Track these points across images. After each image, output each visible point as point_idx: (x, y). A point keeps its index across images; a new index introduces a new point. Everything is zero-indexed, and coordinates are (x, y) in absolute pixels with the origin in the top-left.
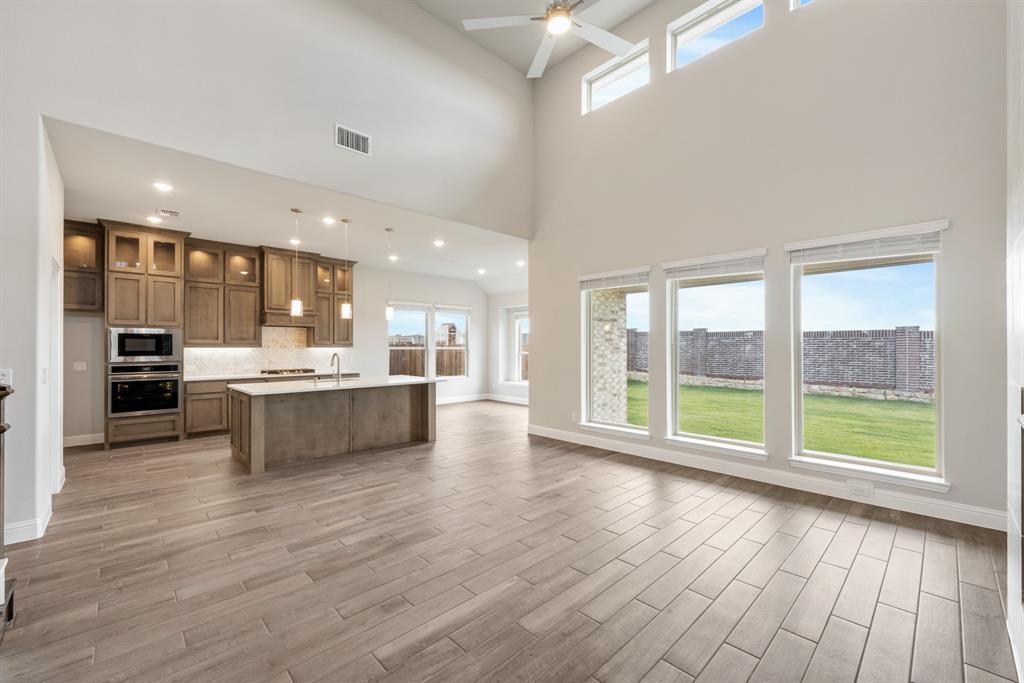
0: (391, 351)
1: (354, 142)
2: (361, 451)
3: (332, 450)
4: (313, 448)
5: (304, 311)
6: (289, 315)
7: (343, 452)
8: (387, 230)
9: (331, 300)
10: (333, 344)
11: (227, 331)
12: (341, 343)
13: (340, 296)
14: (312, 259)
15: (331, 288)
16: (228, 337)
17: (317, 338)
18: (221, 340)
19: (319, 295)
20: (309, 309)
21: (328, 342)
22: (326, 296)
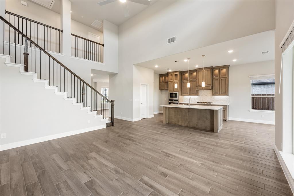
0: (252, 97)
1: (171, 40)
2: (191, 127)
3: (183, 124)
4: (178, 122)
5: (206, 85)
6: (201, 86)
7: (186, 126)
8: (202, 56)
9: (219, 80)
10: (220, 95)
11: (190, 92)
12: (223, 94)
13: (222, 78)
14: (210, 69)
15: (219, 76)
16: (190, 93)
17: (213, 93)
18: (188, 94)
19: (215, 79)
20: (209, 84)
21: (218, 94)
22: (217, 79)
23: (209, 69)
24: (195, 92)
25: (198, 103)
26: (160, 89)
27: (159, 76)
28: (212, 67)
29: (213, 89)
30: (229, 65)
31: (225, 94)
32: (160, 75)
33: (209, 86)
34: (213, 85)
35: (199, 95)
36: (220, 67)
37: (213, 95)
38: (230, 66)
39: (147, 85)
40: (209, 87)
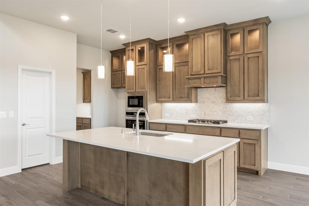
9: (242, 60)
10: (244, 100)
11: (174, 93)
12: (252, 98)
13: (250, 56)
14: (218, 29)
15: (242, 50)
16: (174, 96)
17: (229, 95)
18: (171, 99)
19: (231, 58)
20: (217, 71)
21: (238, 99)
22: (237, 57)
23: (215, 30)
24: (186, 95)
25: (190, 121)
26: (112, 88)
27: (110, 54)
28: (225, 24)
29: (229, 84)
30: (267, 18)
31: (257, 98)
32: (111, 52)
33: (216, 77)
34: (228, 73)
35: (196, 102)
36: (244, 25)
37: (229, 100)
38: (270, 22)
39: (50, 73)
40: (216, 79)
